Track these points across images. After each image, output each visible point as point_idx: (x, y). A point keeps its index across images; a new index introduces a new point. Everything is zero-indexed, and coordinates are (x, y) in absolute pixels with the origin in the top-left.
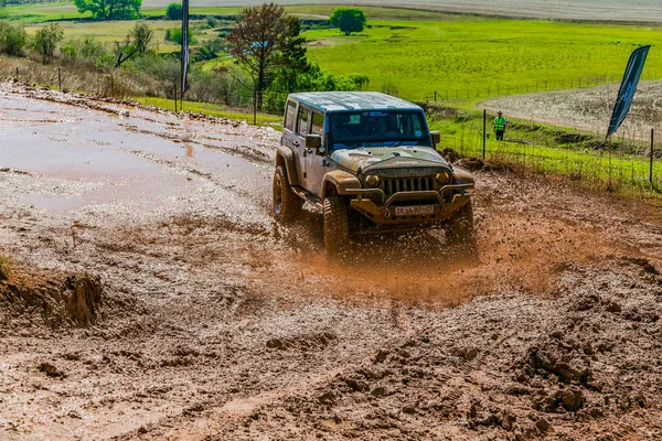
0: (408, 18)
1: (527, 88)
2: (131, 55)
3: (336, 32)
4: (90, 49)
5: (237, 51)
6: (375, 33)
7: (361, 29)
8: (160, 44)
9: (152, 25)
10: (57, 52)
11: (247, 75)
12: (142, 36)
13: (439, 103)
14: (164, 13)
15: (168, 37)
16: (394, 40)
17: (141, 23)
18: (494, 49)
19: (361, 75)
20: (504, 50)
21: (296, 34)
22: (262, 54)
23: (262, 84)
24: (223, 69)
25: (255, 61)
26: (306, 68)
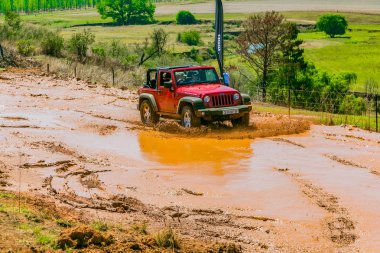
2: (152, 56)
3: (322, 34)
4: (117, 51)
5: (244, 51)
6: (356, 35)
7: (343, 32)
8: (173, 46)
9: (167, 29)
10: (89, 53)
11: (253, 74)
12: (158, 38)
14: (174, 19)
15: (179, 39)
16: (371, 43)
17: (157, 27)
19: (350, 72)
21: (294, 37)
22: (265, 54)
23: (265, 81)
24: (233, 67)
25: (259, 60)
26: (304, 66)
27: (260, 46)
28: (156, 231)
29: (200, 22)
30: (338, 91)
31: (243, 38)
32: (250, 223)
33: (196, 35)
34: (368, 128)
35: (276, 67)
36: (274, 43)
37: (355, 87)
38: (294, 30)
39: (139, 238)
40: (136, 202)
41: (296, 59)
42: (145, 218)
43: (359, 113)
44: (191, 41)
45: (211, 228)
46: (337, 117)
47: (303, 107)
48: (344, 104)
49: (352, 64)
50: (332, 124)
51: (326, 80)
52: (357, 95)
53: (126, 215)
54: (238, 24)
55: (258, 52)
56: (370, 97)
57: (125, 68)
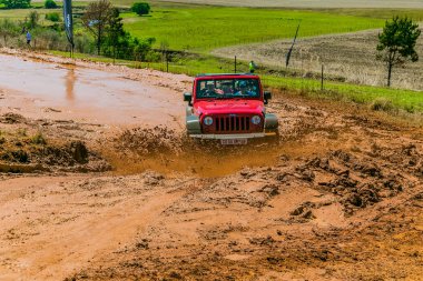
0: (172, 7)
1: (235, 43)
2: (30, 28)
3: (135, 14)
4: (8, 25)
5: (86, 25)
6: (155, 15)
7: (147, 13)
8: (43, 21)
9: (39, 11)
11: (92, 38)
12: (34, 17)
13: (190, 51)
14: (43, 5)
15: (46, 18)
16: (165, 19)
17: (33, 10)
18: (216, 23)
19: (151, 37)
20: (222, 23)
21: (117, 16)
22: (99, 26)
23: (100, 42)
24: (79, 35)
25: (96, 30)
26: (123, 34)
27: (96, 22)
28: (32, 134)
29: (59, 7)
30: (144, 49)
31: (86, 17)
32: (90, 128)
33: (57, 15)
34: (162, 70)
35: (106, 34)
36: (104, 20)
37: (154, 46)
38: (117, 12)
39: (21, 139)
40: (20, 117)
41: (118, 29)
42: (26, 126)
43: (157, 61)
44: (54, 18)
45: (67, 131)
46: (143, 64)
47: (122, 58)
48: (148, 56)
49: (153, 32)
50: (140, 68)
51: (136, 42)
52: (155, 51)
53: (14, 125)
54: (83, 8)
55: (95, 25)
56: (164, 52)
57: (13, 36)
